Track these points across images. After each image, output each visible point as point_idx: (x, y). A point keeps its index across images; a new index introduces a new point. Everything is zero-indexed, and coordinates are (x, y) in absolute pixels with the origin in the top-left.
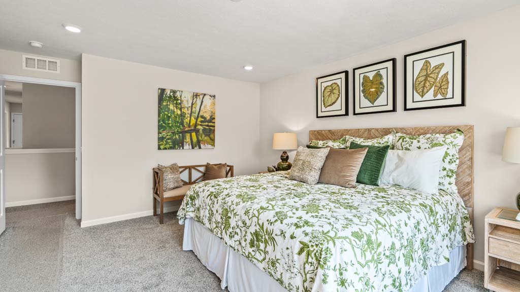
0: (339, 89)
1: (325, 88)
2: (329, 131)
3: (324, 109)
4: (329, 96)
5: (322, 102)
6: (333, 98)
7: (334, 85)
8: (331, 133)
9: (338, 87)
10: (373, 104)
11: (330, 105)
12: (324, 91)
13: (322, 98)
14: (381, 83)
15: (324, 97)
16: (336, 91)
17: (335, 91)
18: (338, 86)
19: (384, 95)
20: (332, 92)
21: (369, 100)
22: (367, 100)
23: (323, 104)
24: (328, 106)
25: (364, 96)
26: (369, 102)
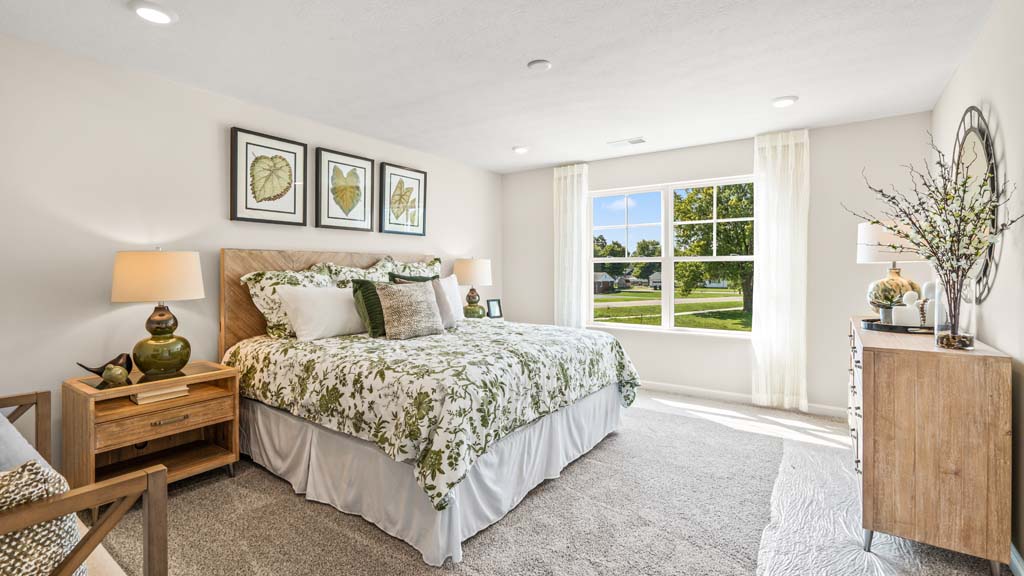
0: (290, 171)
1: (257, 160)
2: (280, 252)
3: (252, 203)
4: (267, 178)
5: (249, 188)
6: (276, 185)
7: (279, 160)
8: (284, 257)
9: (287, 169)
10: (347, 215)
11: (269, 199)
12: (253, 165)
13: (250, 179)
14: (358, 188)
15: (253, 176)
16: (284, 174)
17: (280, 173)
18: (288, 165)
19: (360, 205)
20: (273, 171)
21: (342, 208)
22: (338, 207)
23: (250, 192)
24: (265, 199)
25: (334, 199)
26: (341, 211)
